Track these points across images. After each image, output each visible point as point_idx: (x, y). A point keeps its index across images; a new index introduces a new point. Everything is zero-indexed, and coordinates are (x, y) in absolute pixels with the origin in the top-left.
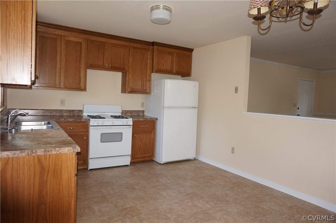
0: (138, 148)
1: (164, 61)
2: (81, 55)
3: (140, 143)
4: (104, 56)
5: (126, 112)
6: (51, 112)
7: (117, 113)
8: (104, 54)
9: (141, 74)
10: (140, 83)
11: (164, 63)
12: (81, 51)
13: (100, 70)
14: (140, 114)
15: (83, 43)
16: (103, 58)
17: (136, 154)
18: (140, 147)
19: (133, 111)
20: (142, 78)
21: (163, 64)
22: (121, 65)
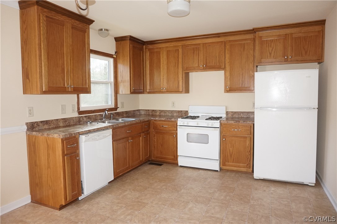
0: (229, 154)
1: (270, 49)
2: (178, 61)
3: (231, 149)
4: (198, 58)
5: (232, 114)
6: (165, 113)
7: (218, 114)
8: (199, 55)
9: (241, 69)
10: (241, 80)
11: (270, 51)
12: (178, 57)
13: (196, 72)
14: (250, 116)
15: (180, 50)
16: (198, 60)
17: (227, 161)
18: (232, 153)
19: (241, 112)
20: (243, 74)
21: (269, 53)
22: (216, 63)
